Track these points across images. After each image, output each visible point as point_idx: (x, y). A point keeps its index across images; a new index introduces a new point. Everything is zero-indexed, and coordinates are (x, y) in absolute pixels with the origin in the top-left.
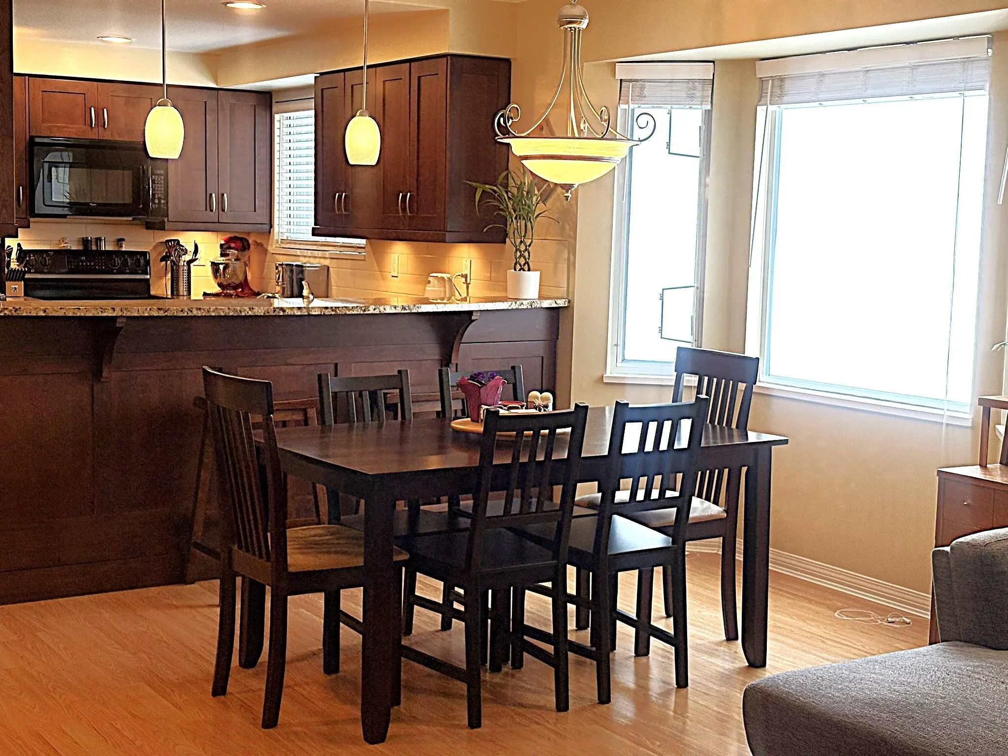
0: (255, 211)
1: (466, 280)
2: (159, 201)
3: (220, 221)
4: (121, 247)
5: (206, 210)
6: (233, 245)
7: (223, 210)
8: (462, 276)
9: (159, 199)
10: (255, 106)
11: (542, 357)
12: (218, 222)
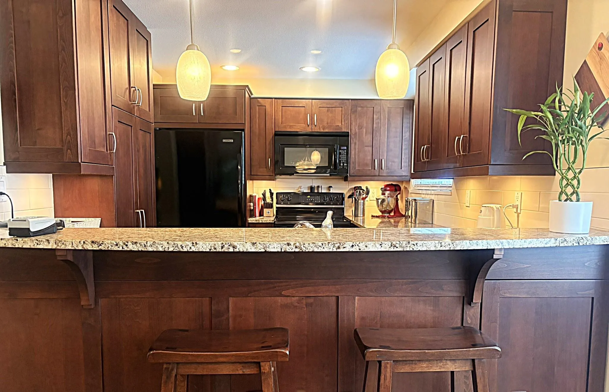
0: (401, 169)
1: (517, 211)
2: (343, 164)
3: (380, 175)
4: (330, 190)
5: (372, 169)
6: (388, 189)
7: (382, 169)
8: (513, 206)
9: (343, 163)
10: (403, 108)
11: (593, 298)
12: (379, 176)
